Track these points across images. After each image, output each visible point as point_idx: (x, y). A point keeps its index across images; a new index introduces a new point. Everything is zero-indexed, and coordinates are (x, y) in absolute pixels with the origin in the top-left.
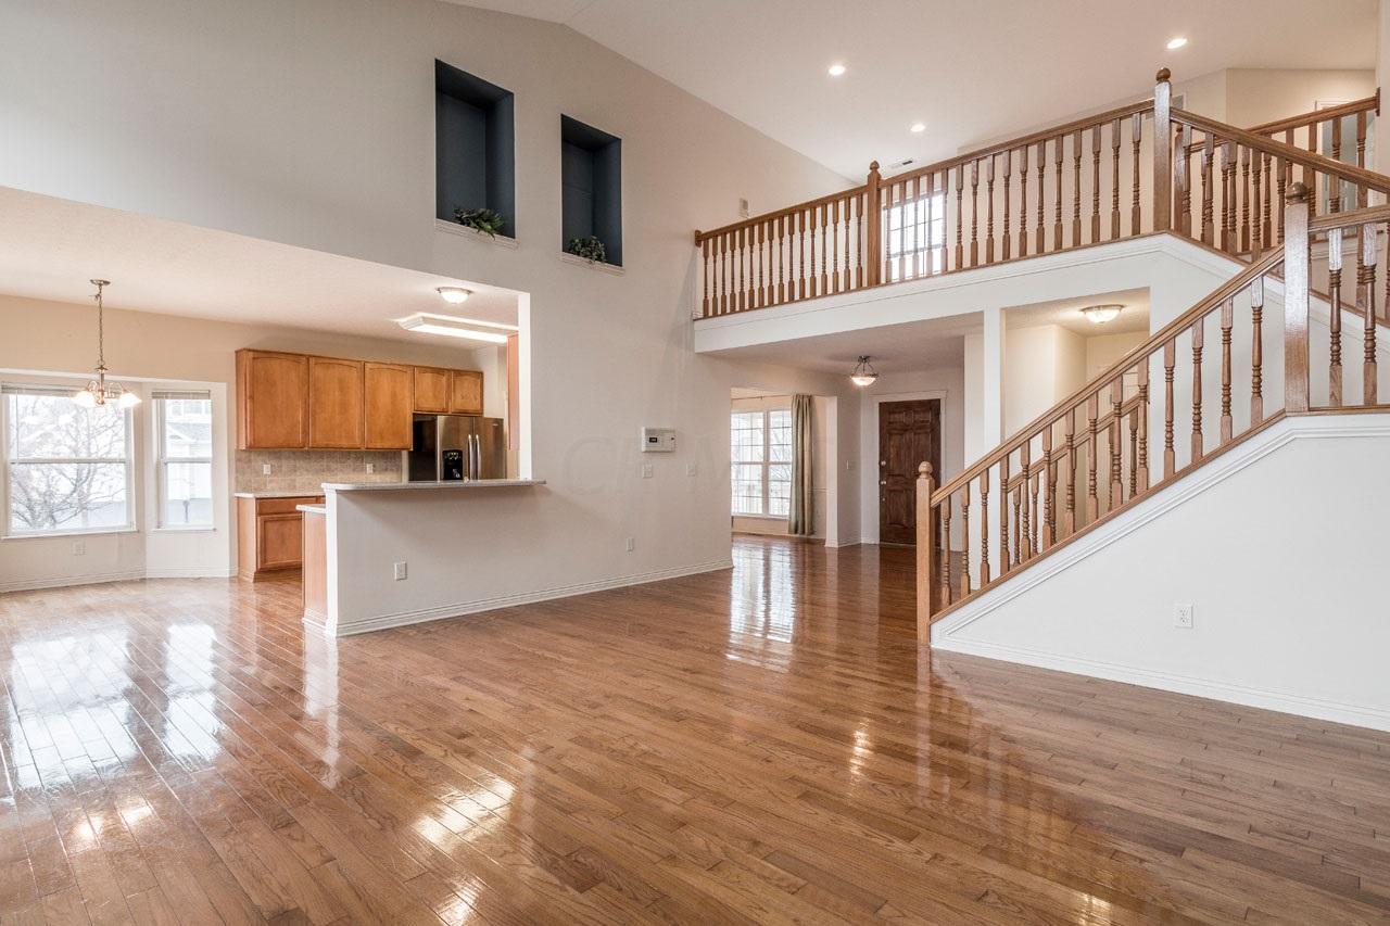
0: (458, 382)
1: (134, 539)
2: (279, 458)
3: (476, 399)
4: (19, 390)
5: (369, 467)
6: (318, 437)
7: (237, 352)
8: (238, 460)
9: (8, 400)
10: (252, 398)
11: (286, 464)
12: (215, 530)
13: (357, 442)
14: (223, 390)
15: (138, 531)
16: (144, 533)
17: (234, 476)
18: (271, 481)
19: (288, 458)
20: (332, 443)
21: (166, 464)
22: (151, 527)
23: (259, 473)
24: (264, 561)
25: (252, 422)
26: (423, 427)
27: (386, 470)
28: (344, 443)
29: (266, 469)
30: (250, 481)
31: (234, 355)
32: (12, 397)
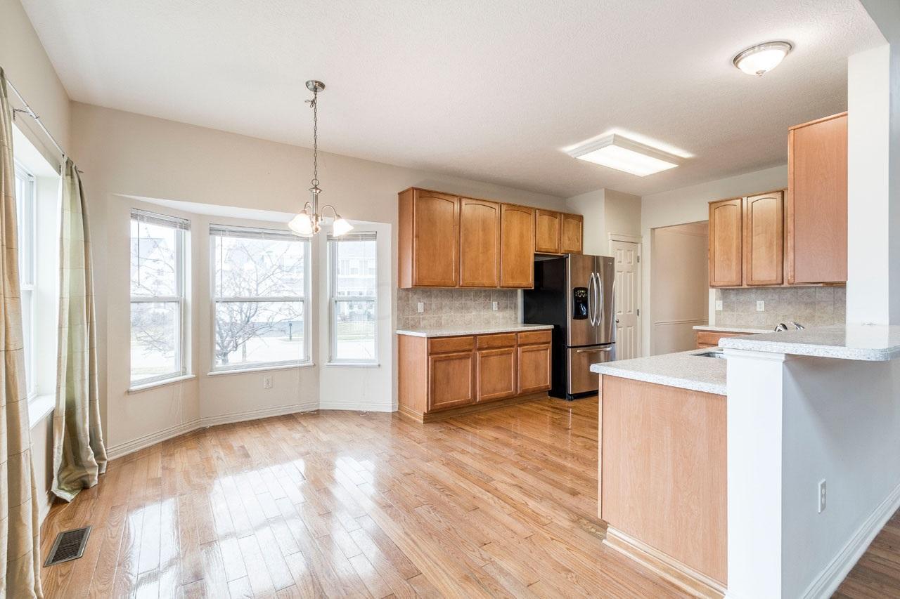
0: (566, 225)
1: (311, 371)
2: (430, 296)
3: (578, 241)
4: (222, 232)
5: (495, 304)
6: (466, 277)
7: (399, 194)
8: (400, 298)
9: (214, 241)
10: (417, 236)
11: (435, 302)
12: (379, 365)
13: (496, 282)
14: (387, 230)
15: (315, 365)
16: (319, 366)
17: (396, 314)
18: (423, 319)
19: (436, 296)
20: (477, 282)
21: (336, 301)
22: (324, 362)
23: (415, 310)
24: (433, 402)
25: (418, 260)
26: (542, 267)
27: (506, 307)
28: (486, 282)
29: (420, 307)
30: (408, 319)
31: (397, 196)
32: (218, 239)
